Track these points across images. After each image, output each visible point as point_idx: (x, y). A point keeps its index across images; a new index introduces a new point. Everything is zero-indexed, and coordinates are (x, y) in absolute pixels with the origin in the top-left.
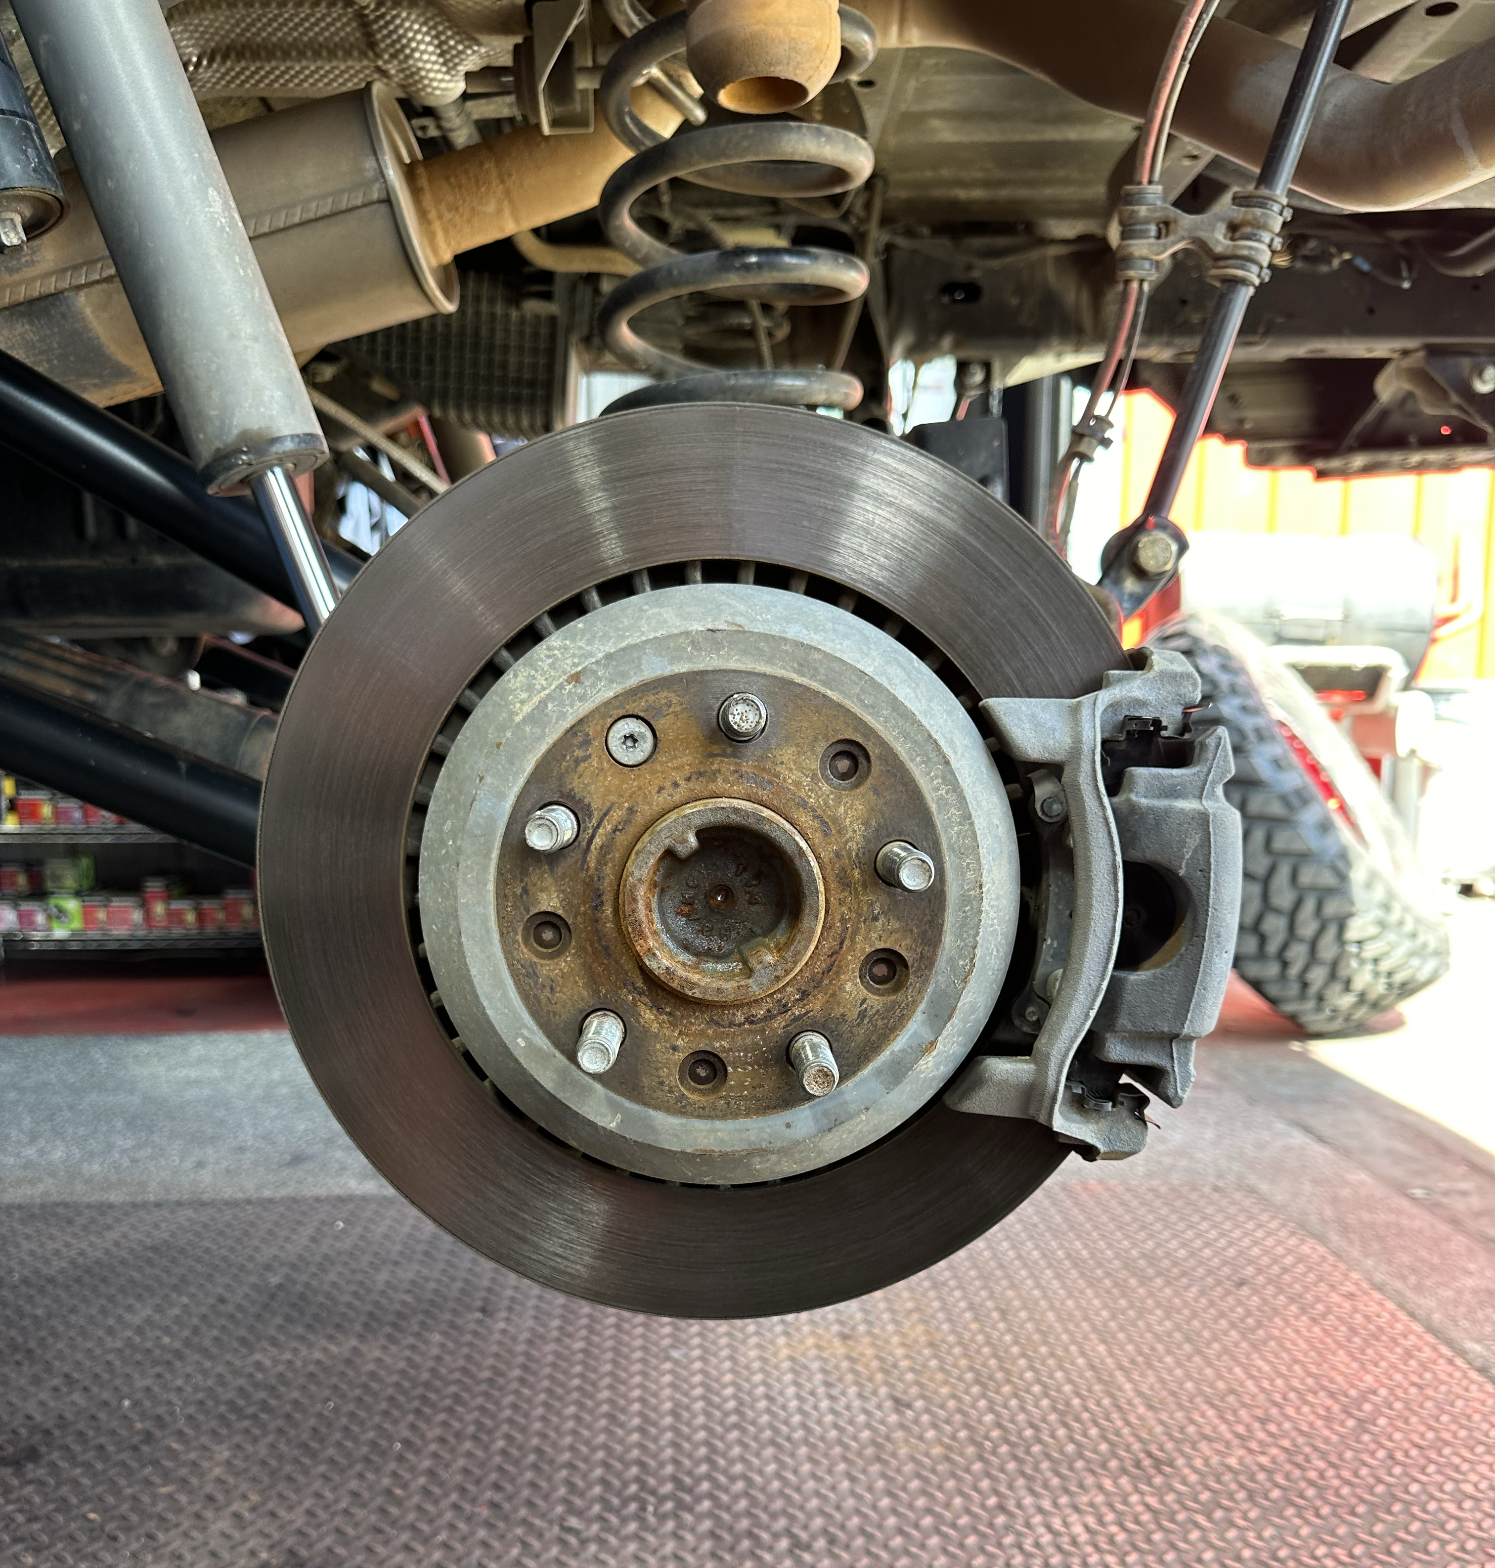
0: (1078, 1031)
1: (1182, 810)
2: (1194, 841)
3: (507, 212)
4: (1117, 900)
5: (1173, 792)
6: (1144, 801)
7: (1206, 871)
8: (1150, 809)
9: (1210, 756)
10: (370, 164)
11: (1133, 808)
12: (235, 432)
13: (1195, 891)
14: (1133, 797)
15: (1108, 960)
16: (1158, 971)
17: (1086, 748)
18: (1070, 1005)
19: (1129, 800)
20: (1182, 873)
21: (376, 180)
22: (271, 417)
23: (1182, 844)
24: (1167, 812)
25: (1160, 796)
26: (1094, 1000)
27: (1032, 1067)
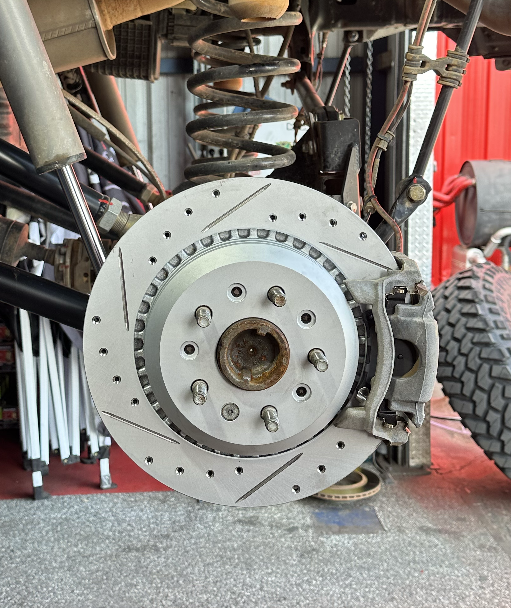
0: (381, 399)
1: (416, 322)
2: (420, 333)
3: (139, 10)
4: (392, 353)
5: (412, 315)
6: (402, 318)
7: (425, 343)
8: (405, 321)
9: (425, 302)
10: (88, 12)
11: (399, 321)
12: (54, 155)
13: (421, 350)
14: (398, 316)
15: (390, 374)
16: (410, 378)
17: (380, 300)
18: (377, 390)
19: (397, 317)
20: (416, 344)
21: (91, 19)
22: (67, 149)
23: (417, 333)
24: (410, 322)
25: (408, 316)
26: (386, 388)
27: (364, 412)
